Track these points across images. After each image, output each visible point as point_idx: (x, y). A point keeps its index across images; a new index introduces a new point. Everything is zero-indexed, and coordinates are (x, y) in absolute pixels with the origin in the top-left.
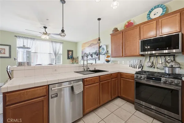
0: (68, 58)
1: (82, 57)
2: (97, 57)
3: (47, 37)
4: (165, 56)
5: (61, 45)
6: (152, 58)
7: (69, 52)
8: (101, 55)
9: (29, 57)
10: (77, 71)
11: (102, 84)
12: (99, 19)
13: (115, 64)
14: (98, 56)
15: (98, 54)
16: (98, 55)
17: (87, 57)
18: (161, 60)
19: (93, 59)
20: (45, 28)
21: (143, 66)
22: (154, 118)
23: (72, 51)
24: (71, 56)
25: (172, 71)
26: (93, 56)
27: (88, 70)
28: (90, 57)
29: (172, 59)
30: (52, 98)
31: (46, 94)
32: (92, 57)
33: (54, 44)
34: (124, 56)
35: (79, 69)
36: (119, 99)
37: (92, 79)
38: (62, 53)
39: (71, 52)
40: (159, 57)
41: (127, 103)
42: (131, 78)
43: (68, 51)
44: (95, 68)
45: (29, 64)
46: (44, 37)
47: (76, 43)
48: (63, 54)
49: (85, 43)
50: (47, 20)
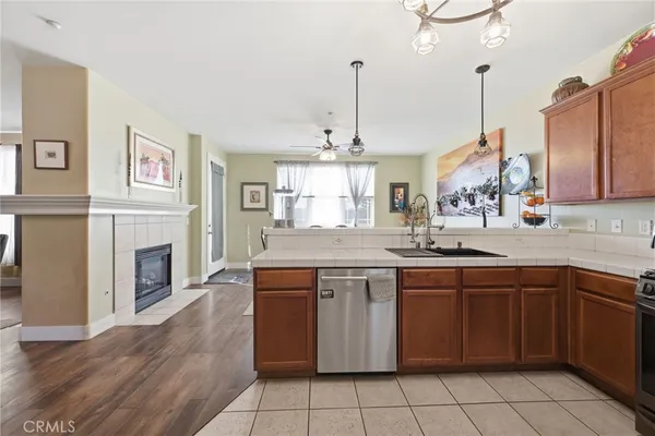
0: (393, 209)
1: (439, 204)
2: (491, 202)
3: (332, 156)
5: (373, 170)
7: (396, 190)
8: (507, 197)
9: (289, 209)
10: (393, 247)
11: (471, 296)
13: (570, 231)
14: (496, 201)
15: (496, 192)
16: (497, 196)
17: (455, 202)
19: (474, 212)
20: (328, 132)
23: (405, 186)
24: (401, 201)
26: (477, 201)
27: (433, 247)
28: (464, 204)
30: (322, 297)
31: (310, 285)
32: (473, 203)
33: (352, 169)
34: (610, 199)
37: (428, 274)
38: (373, 194)
39: (402, 190)
43: (394, 187)
44: (460, 244)
45: (290, 223)
46: (325, 156)
47: (419, 160)
48: (377, 197)
49: (448, 157)
50: (330, 113)
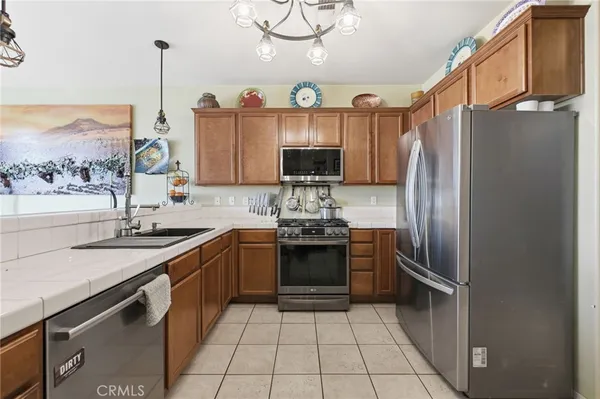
2: (118, 180)
4: (317, 186)
6: (298, 191)
10: (80, 243)
12: (162, 45)
13: (203, 206)
14: (126, 179)
15: (124, 170)
17: (48, 176)
18: (312, 195)
19: (95, 190)
21: (280, 209)
22: (314, 311)
25: (332, 214)
26: (95, 177)
28: (68, 179)
29: (327, 193)
32: (87, 178)
34: (241, 184)
35: (90, 234)
36: (233, 305)
40: (308, 189)
41: (257, 306)
42: (266, 240)
44: (154, 225)
